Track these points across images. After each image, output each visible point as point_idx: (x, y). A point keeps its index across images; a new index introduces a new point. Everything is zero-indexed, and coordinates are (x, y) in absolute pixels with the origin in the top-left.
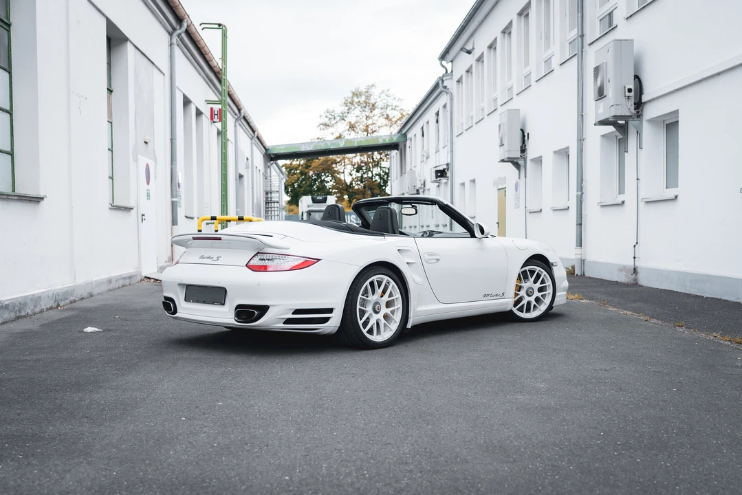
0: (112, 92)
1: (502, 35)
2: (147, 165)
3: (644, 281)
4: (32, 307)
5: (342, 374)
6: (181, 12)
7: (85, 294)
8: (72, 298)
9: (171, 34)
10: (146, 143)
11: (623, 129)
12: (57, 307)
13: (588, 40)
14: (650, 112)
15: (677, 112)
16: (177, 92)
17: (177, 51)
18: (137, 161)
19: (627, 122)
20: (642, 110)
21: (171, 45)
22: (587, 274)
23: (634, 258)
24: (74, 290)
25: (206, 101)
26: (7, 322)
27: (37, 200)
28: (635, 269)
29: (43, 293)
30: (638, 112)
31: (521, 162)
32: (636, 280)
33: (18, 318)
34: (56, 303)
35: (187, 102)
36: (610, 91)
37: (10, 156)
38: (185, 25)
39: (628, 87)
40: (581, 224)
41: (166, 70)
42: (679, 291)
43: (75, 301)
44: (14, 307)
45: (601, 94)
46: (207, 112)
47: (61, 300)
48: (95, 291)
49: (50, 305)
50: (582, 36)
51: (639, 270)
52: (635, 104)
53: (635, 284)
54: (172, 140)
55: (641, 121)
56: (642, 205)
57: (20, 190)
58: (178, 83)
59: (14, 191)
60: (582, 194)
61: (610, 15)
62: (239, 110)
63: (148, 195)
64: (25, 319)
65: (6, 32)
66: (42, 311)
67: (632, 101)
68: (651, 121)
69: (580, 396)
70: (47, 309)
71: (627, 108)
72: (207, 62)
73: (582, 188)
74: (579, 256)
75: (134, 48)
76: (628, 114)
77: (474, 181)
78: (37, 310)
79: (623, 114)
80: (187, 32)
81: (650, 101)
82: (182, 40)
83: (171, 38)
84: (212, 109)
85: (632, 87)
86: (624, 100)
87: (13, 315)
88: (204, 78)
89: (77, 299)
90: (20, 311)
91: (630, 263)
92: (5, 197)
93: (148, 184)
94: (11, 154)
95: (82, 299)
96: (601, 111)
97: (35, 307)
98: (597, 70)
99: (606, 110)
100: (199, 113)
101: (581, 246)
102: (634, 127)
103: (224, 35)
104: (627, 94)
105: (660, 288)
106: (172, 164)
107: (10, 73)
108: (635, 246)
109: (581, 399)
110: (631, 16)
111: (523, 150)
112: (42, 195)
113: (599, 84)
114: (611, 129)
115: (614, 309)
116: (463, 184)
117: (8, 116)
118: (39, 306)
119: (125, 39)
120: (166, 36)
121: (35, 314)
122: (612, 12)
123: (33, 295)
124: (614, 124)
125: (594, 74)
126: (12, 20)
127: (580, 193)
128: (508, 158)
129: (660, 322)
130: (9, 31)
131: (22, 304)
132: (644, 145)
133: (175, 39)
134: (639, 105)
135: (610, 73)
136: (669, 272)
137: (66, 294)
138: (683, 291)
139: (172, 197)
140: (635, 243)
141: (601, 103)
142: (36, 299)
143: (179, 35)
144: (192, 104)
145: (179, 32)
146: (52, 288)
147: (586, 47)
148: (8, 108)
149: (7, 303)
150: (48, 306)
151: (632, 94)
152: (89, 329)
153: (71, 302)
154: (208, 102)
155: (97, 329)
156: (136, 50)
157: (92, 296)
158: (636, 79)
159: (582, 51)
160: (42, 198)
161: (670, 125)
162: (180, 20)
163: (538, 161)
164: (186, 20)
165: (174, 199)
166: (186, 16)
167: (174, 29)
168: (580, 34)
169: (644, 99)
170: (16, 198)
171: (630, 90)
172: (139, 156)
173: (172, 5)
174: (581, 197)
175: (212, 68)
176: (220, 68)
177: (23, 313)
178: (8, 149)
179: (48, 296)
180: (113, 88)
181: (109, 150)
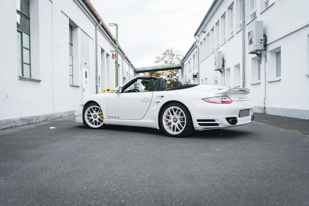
0: (72, 45)
1: (216, 25)
2: (86, 72)
3: (268, 112)
4: (36, 120)
5: (137, 144)
6: (99, 18)
7: (59, 116)
8: (53, 118)
9: (96, 26)
10: (85, 64)
11: (260, 55)
12: (47, 120)
13: (246, 23)
14: (270, 48)
15: (280, 47)
16: (98, 46)
17: (98, 31)
18: (82, 70)
19: (261, 52)
20: (267, 48)
21: (96, 30)
23: (264, 104)
24: (54, 115)
26: (24, 125)
28: (264, 108)
29: (40, 115)
30: (265, 48)
31: (223, 70)
32: (265, 112)
33: (29, 124)
34: (46, 119)
35: (103, 51)
36: (254, 41)
37: (29, 66)
38: (101, 23)
39: (261, 39)
41: (94, 38)
42: (282, 116)
43: (54, 119)
44: (27, 120)
45: (251, 42)
46: (110, 54)
47: (48, 118)
48: (64, 115)
49: (44, 120)
50: (244, 22)
51: (266, 108)
52: (264, 45)
53: (265, 114)
54: (96, 63)
55: (266, 52)
56: (267, 83)
57: (32, 78)
58: (98, 43)
60: (245, 80)
61: (255, 13)
62: (124, 55)
63: (86, 82)
64: (32, 124)
65: (28, 21)
66: (40, 122)
67: (263, 44)
68: (270, 51)
69: (234, 154)
70: (42, 121)
71: (261, 47)
72: (111, 37)
73: (244, 78)
75: (81, 30)
76: (261, 49)
77: (206, 78)
78: (38, 121)
79: (259, 49)
80: (102, 25)
81: (269, 44)
82: (100, 28)
83: (96, 28)
84: (113, 54)
85: (263, 39)
86: (259, 44)
87: (27, 123)
88: (110, 43)
89: (55, 118)
90: (30, 121)
91: (263, 106)
92: (24, 79)
93: (86, 78)
95: (58, 118)
96: (251, 48)
97: (37, 120)
98: (249, 33)
99: (252, 48)
100: (108, 55)
102: (264, 54)
103: (117, 28)
104: (261, 41)
105: (274, 115)
106: (96, 72)
107: (29, 35)
108: (264, 99)
109: (233, 155)
110: (262, 13)
111: (223, 66)
112: (40, 79)
113: (250, 38)
114: (255, 55)
115: (255, 122)
116: (203, 80)
117: (28, 51)
118: (38, 120)
119: (77, 27)
120: (94, 27)
121: (37, 123)
122: (255, 12)
123: (36, 116)
124: (256, 53)
125: (248, 35)
126: (31, 16)
127: (244, 80)
128: (218, 69)
129: (273, 126)
130: (29, 20)
131: (32, 119)
132: (267, 61)
133: (97, 27)
134: (266, 46)
135: (254, 34)
136: (278, 109)
137: (51, 116)
138: (283, 116)
139: (96, 83)
140: (264, 98)
141: (251, 45)
142: (38, 118)
143: (99, 26)
144: (105, 52)
145: (99, 25)
146: (45, 114)
147: (246, 26)
148: (29, 48)
149: (24, 118)
150: (43, 120)
151: (263, 41)
152: (52, 128)
153: (53, 119)
154: (111, 51)
155: (54, 128)
156: (82, 31)
157: (62, 117)
158: (264, 36)
159: (244, 28)
160: (41, 81)
161: (278, 53)
162: (99, 21)
163: (229, 70)
164: (101, 21)
165: (97, 84)
166: (101, 20)
167: (97, 24)
168: (243, 21)
169: (268, 43)
171: (262, 40)
172: (83, 68)
173: (96, 15)
174: (244, 82)
175: (112, 39)
176: (116, 40)
177: (31, 122)
178: (29, 63)
179: (43, 117)
180: (73, 44)
181: (71, 66)
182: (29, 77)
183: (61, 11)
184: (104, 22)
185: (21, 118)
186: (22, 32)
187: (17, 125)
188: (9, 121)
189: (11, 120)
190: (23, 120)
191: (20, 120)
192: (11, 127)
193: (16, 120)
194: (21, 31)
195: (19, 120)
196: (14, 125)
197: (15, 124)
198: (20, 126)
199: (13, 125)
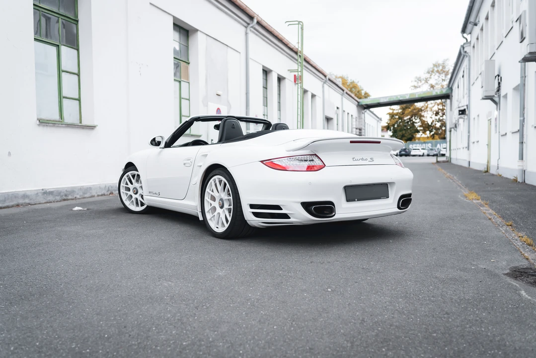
0: (189, 63)
2: (218, 109)
4: (81, 194)
6: (251, 14)
9: (246, 27)
10: (218, 95)
17: (251, 36)
18: (207, 106)
21: (246, 33)
22: (527, 182)
25: (288, 70)
26: (51, 202)
27: (92, 127)
29: (93, 185)
31: (496, 99)
33: (65, 200)
34: (109, 192)
35: (266, 72)
36: (527, 34)
37: (78, 101)
38: (256, 21)
40: (523, 143)
41: (242, 49)
44: (60, 193)
46: (290, 77)
47: (115, 190)
49: (103, 193)
54: (247, 94)
57: (84, 123)
59: (81, 122)
60: (524, 119)
62: (325, 76)
64: (71, 201)
65: (74, 26)
66: (92, 196)
70: (98, 196)
72: (286, 45)
73: (524, 114)
74: (521, 168)
75: (205, 36)
77: (478, 116)
78: (87, 195)
82: (255, 29)
83: (246, 30)
84: (295, 75)
87: (58, 198)
88: (287, 56)
90: (66, 195)
94: (79, 100)
96: (523, 50)
97: (84, 193)
98: (520, 18)
99: (525, 49)
100: (280, 79)
101: (522, 159)
103: (302, 29)
106: (247, 109)
107: (78, 50)
111: (498, 90)
112: (95, 124)
113: (521, 28)
116: (474, 119)
117: (76, 77)
118: (89, 193)
119: (196, 30)
120: (243, 29)
121: (84, 198)
123: (82, 186)
126: (80, 17)
127: (522, 118)
128: (486, 96)
130: (77, 25)
131: (71, 191)
133: (249, 29)
135: (527, 19)
141: (523, 44)
142: (86, 189)
144: (273, 73)
145: (251, 25)
146: (106, 183)
148: (76, 72)
149: (52, 190)
150: (100, 194)
152: (76, 208)
154: (291, 71)
155: (81, 209)
156: (209, 37)
160: (95, 127)
162: (251, 18)
163: (506, 96)
164: (255, 18)
166: (256, 15)
167: (248, 24)
170: (64, 126)
172: (209, 103)
173: (241, 8)
174: (524, 121)
175: (291, 49)
176: (298, 49)
177: (70, 197)
178: (77, 97)
179: (100, 188)
180: (191, 60)
181: (186, 99)
182: (77, 122)
183: (151, 4)
184: (263, 19)
185: (43, 190)
186: (58, 46)
187: (32, 202)
188: (15, 196)
189: (17, 194)
190: (45, 193)
191: (40, 194)
192: (18, 205)
193: (28, 193)
194: (58, 44)
195: (37, 194)
196: (24, 202)
197: (27, 201)
198: (40, 204)
199: (21, 201)
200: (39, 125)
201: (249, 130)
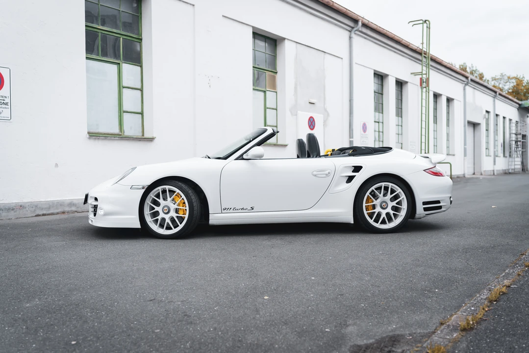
0: (277, 73)
2: (311, 117)
9: (350, 31)
10: (312, 103)
21: (351, 38)
25: (411, 74)
37: (140, 115)
38: (360, 24)
41: (345, 55)
46: (413, 81)
54: (351, 101)
57: (146, 135)
59: (143, 135)
62: (467, 77)
72: (407, 47)
75: (295, 43)
80: (364, 25)
82: (365, 34)
83: (350, 34)
84: (421, 79)
93: (313, 129)
94: (142, 114)
103: (429, 28)
106: (350, 116)
107: (141, 66)
112: (155, 137)
119: (283, 39)
126: (143, 36)
130: (140, 43)
133: (354, 32)
139: (350, 138)
143: (359, 31)
144: (390, 77)
145: (355, 29)
148: (139, 87)
154: (415, 74)
156: (298, 45)
160: (153, 139)
162: (356, 21)
164: (360, 21)
165: (351, 139)
166: (360, 17)
172: (301, 112)
175: (414, 51)
176: (422, 50)
178: (140, 111)
180: (279, 70)
181: (273, 109)
182: (138, 135)
183: (223, 16)
186: (119, 64)
187: (79, 210)
188: (61, 204)
189: (63, 202)
192: (63, 213)
193: (75, 202)
194: (119, 62)
196: (70, 209)
197: (74, 209)
199: (67, 209)
200: (89, 138)
201: (353, 138)
